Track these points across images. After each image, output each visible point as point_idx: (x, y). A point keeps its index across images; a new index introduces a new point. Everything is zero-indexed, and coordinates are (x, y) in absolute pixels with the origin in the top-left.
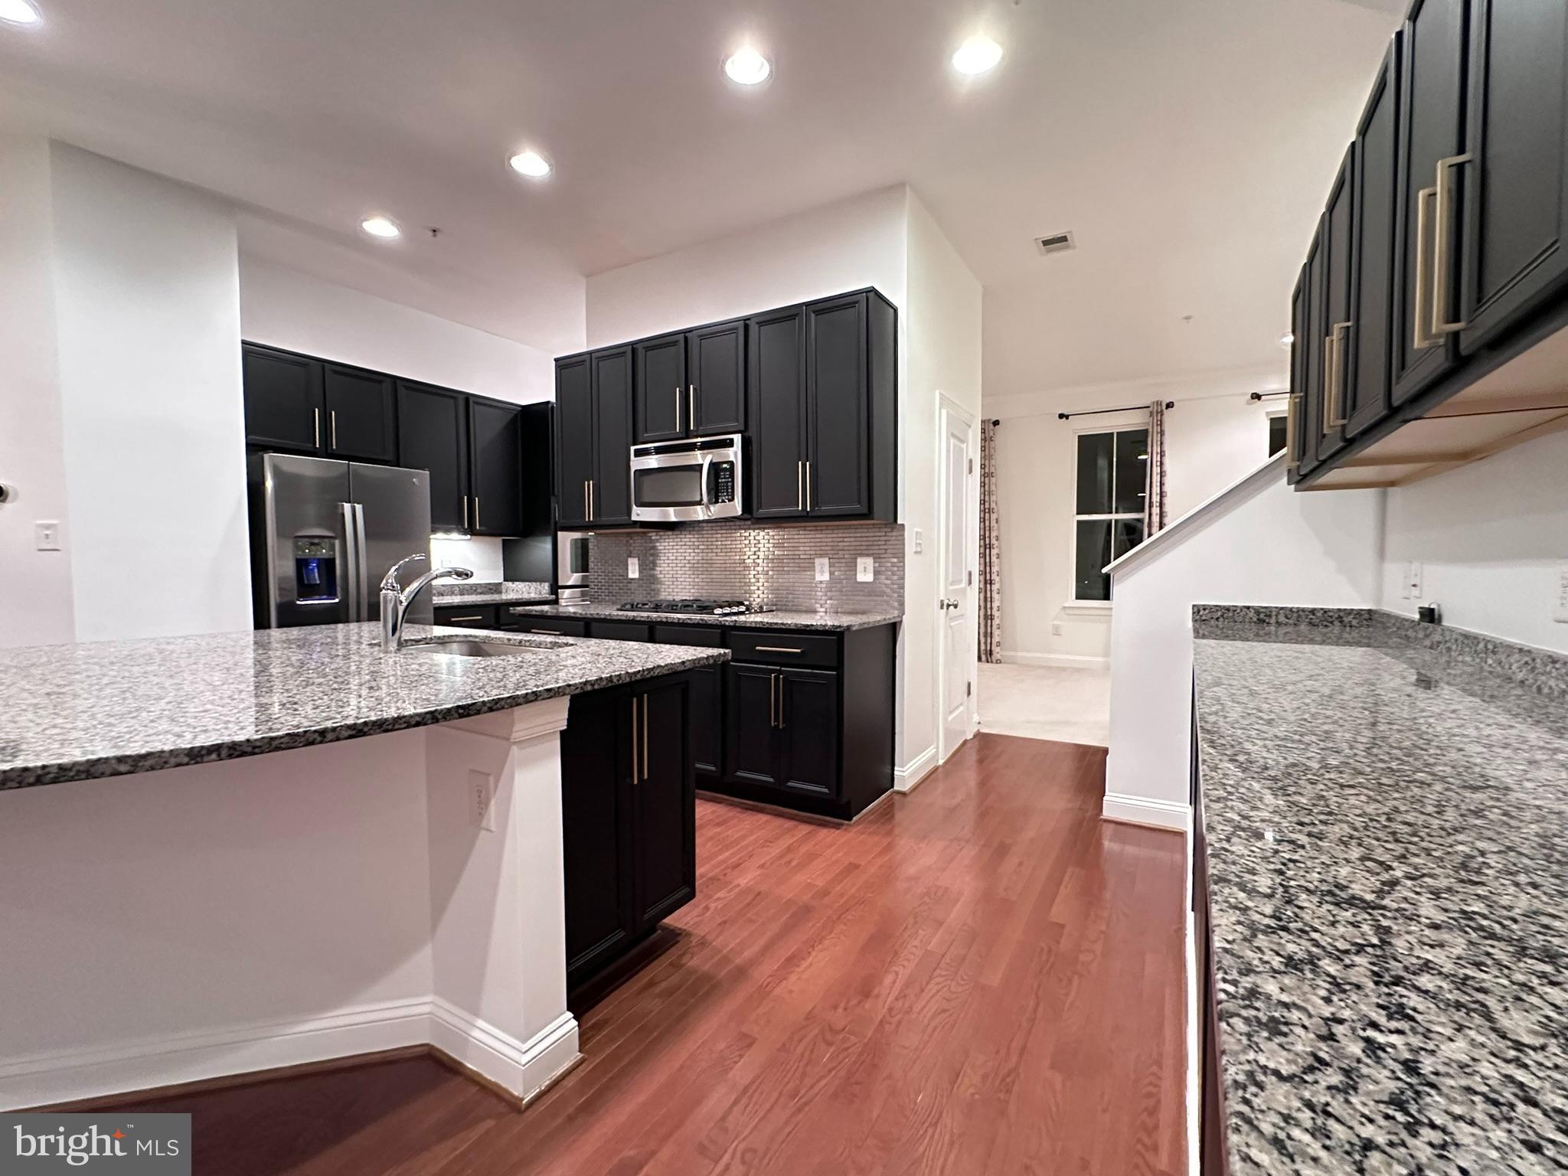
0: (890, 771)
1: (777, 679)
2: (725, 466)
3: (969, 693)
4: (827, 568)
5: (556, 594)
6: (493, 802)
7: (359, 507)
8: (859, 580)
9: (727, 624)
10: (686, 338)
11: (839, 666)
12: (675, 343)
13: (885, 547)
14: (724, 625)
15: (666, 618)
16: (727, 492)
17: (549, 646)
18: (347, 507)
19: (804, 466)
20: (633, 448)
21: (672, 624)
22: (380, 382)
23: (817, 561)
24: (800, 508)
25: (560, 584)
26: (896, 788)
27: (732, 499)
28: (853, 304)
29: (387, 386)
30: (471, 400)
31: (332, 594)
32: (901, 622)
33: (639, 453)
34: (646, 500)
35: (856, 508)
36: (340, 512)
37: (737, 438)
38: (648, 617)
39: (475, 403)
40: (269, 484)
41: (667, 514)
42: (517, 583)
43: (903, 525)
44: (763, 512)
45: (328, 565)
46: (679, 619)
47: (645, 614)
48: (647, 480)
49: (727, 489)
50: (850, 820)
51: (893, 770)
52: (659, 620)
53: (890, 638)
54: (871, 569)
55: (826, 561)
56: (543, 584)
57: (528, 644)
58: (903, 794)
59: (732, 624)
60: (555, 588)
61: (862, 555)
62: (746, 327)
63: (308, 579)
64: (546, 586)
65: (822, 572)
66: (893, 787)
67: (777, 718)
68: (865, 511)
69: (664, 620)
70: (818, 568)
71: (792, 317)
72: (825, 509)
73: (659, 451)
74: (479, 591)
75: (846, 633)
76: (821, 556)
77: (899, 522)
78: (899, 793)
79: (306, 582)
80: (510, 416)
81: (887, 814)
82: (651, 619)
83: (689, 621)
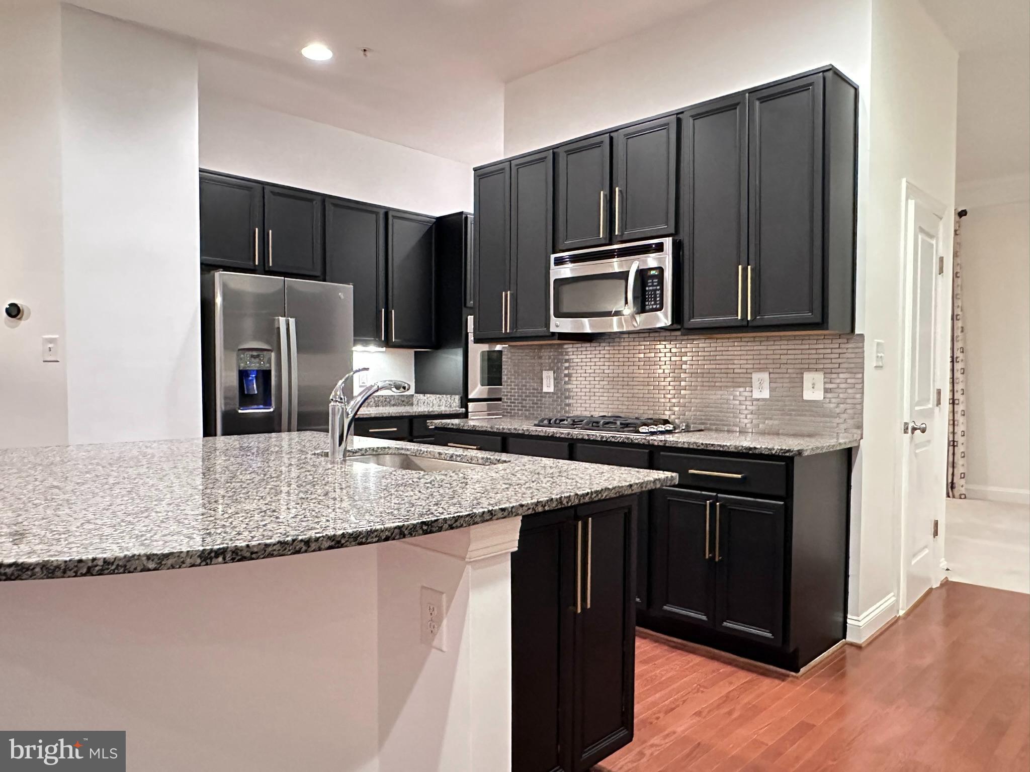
0: (841, 619)
1: (713, 506)
2: (653, 272)
3: (936, 533)
4: (766, 384)
5: (466, 407)
6: (445, 622)
7: (292, 321)
8: (805, 398)
9: (656, 444)
10: (611, 139)
11: (788, 497)
12: (599, 144)
13: (839, 361)
14: (653, 445)
15: (588, 435)
16: (655, 301)
17: (480, 461)
18: (282, 320)
19: (745, 270)
20: (553, 257)
21: (595, 442)
22: (311, 200)
23: (756, 376)
24: (739, 317)
25: (470, 397)
26: (849, 638)
27: (661, 307)
28: (805, 88)
29: (317, 204)
30: (390, 214)
31: (267, 404)
32: (858, 447)
33: (559, 262)
34: (565, 310)
35: (807, 316)
36: (276, 326)
37: (668, 242)
38: (569, 434)
39: (394, 217)
40: (219, 300)
41: (583, 325)
42: (428, 395)
43: (862, 336)
44: (697, 321)
45: (265, 375)
46: (602, 437)
47: (566, 431)
48: (566, 289)
49: (655, 298)
50: (797, 671)
51: (845, 618)
52: (580, 437)
53: (845, 466)
54: (820, 386)
55: (765, 376)
56: (453, 396)
57: (459, 459)
58: (859, 647)
59: (661, 444)
60: (465, 401)
61: (809, 370)
62: (679, 122)
63: (248, 390)
64: (457, 398)
65: (761, 388)
66: (845, 637)
67: (712, 549)
68: (818, 319)
69: (586, 437)
70: (755, 383)
71: (733, 107)
72: (769, 317)
73: (575, 259)
74: (393, 402)
75: (796, 460)
76: (760, 370)
77: (857, 331)
78: (852, 645)
79: (246, 393)
80: (427, 228)
81: (838, 668)
82: (572, 435)
83: (613, 440)
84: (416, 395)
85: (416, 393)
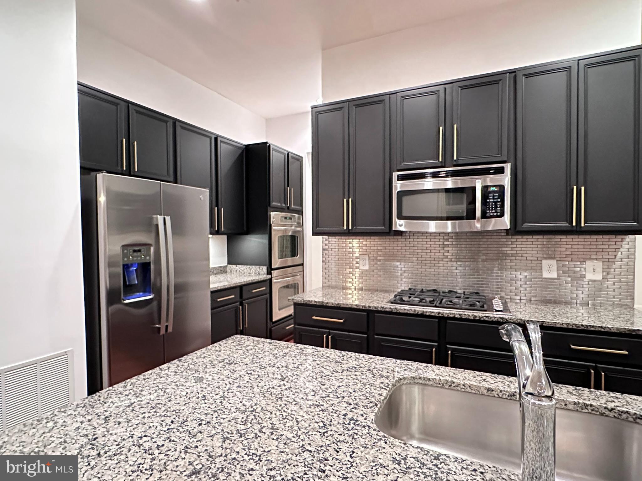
1: (598, 375)
2: (492, 189)
4: (554, 268)
5: (271, 274)
7: (168, 219)
8: (587, 278)
13: (614, 254)
15: (460, 315)
18: (160, 218)
19: (578, 189)
20: (395, 174)
21: (467, 320)
22: (166, 122)
23: (545, 263)
24: (573, 224)
25: (273, 267)
27: (502, 215)
28: (631, 59)
29: (170, 124)
30: (219, 139)
31: (146, 291)
33: (401, 178)
35: (632, 225)
36: (155, 223)
37: (508, 167)
39: (221, 141)
40: (102, 199)
42: (240, 266)
45: (145, 267)
49: (496, 208)
54: (600, 270)
55: (554, 262)
56: (262, 267)
60: (270, 271)
61: (590, 259)
63: (129, 281)
64: (265, 269)
65: (550, 271)
70: (545, 268)
72: (596, 225)
76: (549, 258)
79: (128, 283)
82: (442, 314)
83: (487, 319)
84: (228, 265)
85: (229, 263)
